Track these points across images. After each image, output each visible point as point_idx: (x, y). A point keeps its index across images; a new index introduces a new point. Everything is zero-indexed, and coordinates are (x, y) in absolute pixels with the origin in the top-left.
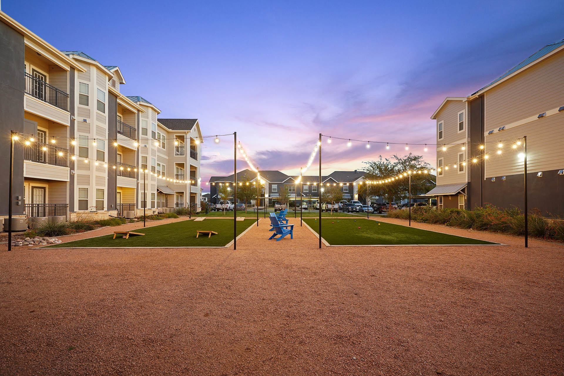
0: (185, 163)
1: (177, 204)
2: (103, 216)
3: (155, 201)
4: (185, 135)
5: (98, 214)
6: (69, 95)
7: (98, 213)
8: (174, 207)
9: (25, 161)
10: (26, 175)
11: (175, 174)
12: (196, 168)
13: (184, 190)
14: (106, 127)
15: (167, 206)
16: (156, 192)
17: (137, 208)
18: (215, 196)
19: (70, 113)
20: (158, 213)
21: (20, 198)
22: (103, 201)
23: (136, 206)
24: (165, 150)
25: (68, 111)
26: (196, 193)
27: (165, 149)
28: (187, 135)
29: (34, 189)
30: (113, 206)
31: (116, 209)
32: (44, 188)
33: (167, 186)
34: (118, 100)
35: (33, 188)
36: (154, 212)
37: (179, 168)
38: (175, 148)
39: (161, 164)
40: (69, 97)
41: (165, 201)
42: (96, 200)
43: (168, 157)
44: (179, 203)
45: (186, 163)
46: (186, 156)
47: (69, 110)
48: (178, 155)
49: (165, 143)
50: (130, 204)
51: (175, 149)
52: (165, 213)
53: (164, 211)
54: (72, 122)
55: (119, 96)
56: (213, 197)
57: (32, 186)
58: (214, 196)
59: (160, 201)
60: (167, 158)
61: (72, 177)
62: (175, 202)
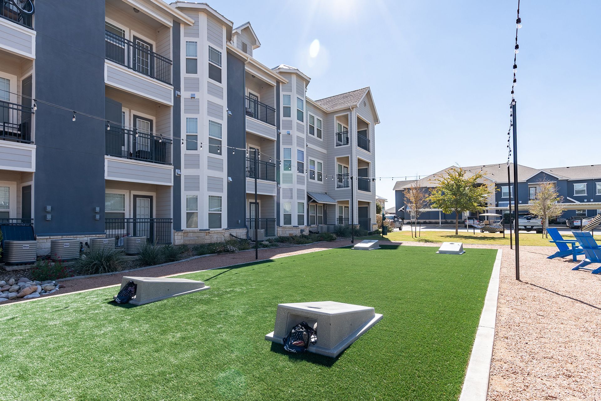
0: (349, 155)
1: (341, 219)
2: (219, 236)
3: (304, 215)
4: (349, 113)
5: (211, 235)
6: (172, 61)
7: (210, 232)
8: (336, 223)
9: (106, 156)
10: (108, 176)
11: (336, 174)
12: (368, 164)
13: (348, 198)
14: (224, 102)
15: (326, 222)
16: (305, 201)
17: (278, 224)
18: (403, 209)
19: (173, 87)
20: (310, 232)
21: (98, 209)
22: (221, 214)
23: (276, 222)
24: (321, 140)
25: (171, 85)
26: (368, 203)
27: (321, 138)
28: (352, 112)
29: (137, 198)
30: (240, 221)
31: (245, 226)
32: (151, 198)
33: (326, 193)
34: (247, 67)
35: (135, 197)
36: (302, 231)
37: (343, 165)
38: (335, 136)
39: (316, 161)
40: (172, 64)
41: (322, 215)
42: (209, 213)
43: (327, 150)
44: (344, 217)
45: (351, 156)
46: (351, 146)
47: (172, 83)
48: (340, 145)
49: (322, 130)
50: (267, 219)
51: (335, 138)
52: (320, 232)
53: (319, 230)
54: (177, 99)
55: (247, 60)
56: (399, 210)
57: (133, 195)
58: (401, 209)
59: (315, 215)
60: (324, 151)
61: (177, 179)
62: (337, 216)
